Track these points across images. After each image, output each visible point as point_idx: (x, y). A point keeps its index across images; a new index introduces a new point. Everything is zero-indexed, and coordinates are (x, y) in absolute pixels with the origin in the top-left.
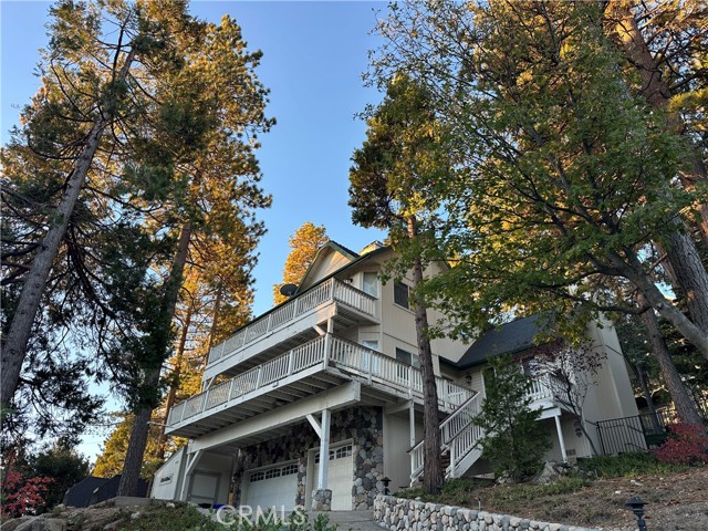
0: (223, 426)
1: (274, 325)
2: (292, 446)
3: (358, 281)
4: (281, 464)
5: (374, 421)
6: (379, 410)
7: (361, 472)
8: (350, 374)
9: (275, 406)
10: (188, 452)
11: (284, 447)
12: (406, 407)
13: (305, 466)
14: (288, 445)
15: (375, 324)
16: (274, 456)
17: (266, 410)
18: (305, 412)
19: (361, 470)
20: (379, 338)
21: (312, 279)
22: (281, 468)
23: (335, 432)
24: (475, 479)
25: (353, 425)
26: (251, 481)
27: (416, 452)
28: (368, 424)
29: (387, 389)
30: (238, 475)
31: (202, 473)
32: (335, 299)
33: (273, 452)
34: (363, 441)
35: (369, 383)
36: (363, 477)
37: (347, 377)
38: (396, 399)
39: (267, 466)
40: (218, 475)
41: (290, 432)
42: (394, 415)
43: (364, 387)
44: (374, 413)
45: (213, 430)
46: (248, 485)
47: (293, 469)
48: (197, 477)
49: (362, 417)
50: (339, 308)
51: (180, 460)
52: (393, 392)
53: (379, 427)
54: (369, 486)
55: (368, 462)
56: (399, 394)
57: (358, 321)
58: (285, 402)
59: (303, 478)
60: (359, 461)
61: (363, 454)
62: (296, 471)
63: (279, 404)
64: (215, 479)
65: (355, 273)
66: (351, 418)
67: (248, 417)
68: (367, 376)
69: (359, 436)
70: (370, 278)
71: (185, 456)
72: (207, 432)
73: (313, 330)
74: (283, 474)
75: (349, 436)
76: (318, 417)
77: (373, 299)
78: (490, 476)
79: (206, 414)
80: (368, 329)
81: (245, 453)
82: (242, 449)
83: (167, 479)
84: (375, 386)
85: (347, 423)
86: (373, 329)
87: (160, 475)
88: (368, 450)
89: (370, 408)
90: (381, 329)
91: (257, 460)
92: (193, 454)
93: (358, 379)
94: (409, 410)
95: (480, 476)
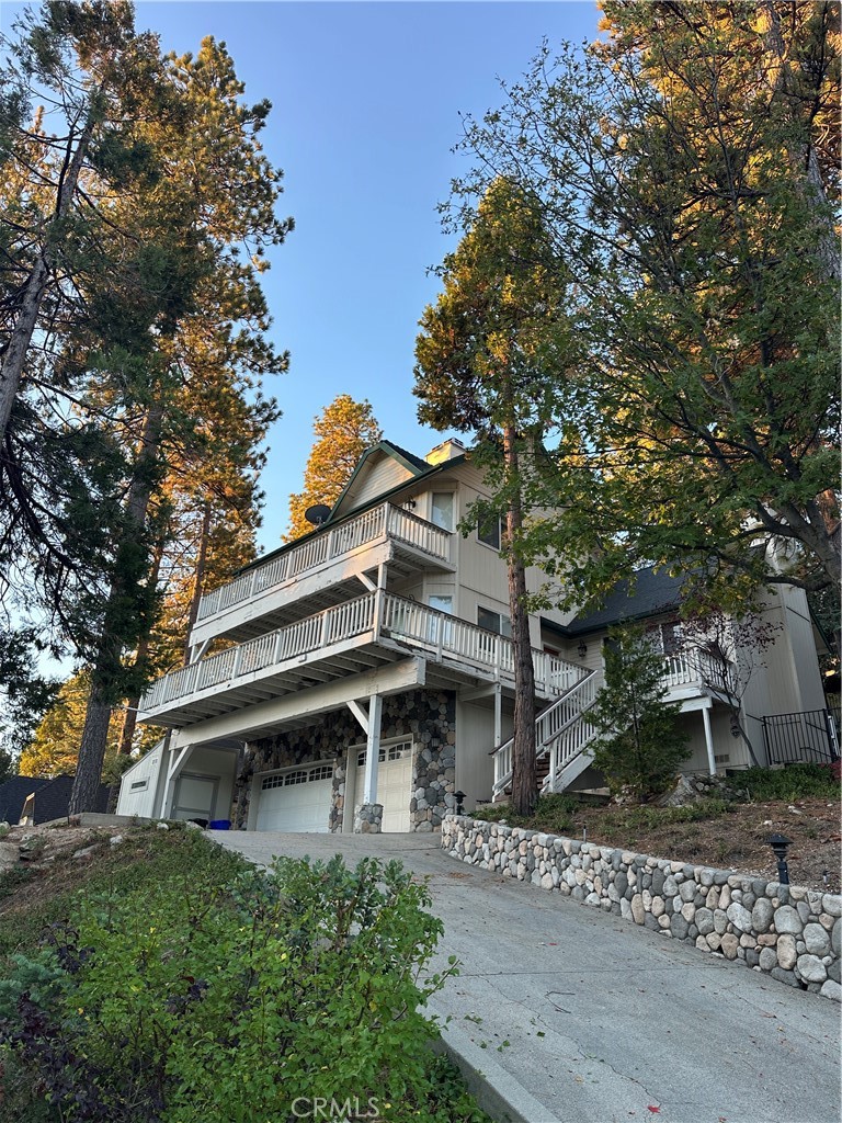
0: (223, 712)
1: (297, 569)
2: (325, 741)
3: (423, 506)
4: (308, 765)
5: (443, 710)
6: (450, 696)
7: (423, 779)
8: (411, 647)
9: (301, 688)
10: (172, 747)
11: (312, 741)
12: (491, 693)
13: (344, 768)
14: (318, 739)
15: (449, 572)
16: (298, 754)
17: (287, 692)
18: (345, 696)
19: (424, 776)
20: (454, 592)
21: (354, 499)
22: (308, 771)
23: (387, 724)
24: (582, 795)
25: (413, 715)
26: (264, 788)
27: (502, 754)
28: (435, 714)
29: (463, 668)
30: (245, 779)
31: (192, 776)
32: (390, 535)
33: (296, 748)
34: (427, 737)
35: (438, 659)
36: (426, 786)
37: (406, 651)
38: (476, 680)
39: (288, 767)
40: (215, 779)
41: (322, 721)
42: (474, 702)
43: (430, 665)
44: (443, 700)
45: (209, 717)
46: (260, 794)
47: (325, 773)
48: (185, 782)
49: (427, 705)
50: (394, 547)
51: (159, 758)
52: (472, 672)
53: (451, 719)
54: (435, 798)
55: (434, 766)
56: (481, 675)
57: (422, 567)
58: (316, 683)
59: (341, 786)
60: (421, 765)
61: (427, 756)
62: (330, 776)
63: (306, 684)
64: (210, 786)
65: (419, 493)
66: (410, 705)
67: (260, 700)
68: (436, 650)
69: (422, 730)
70: (442, 500)
71: (166, 752)
72: (200, 720)
73: (355, 579)
74: (311, 779)
75: (407, 730)
76: (364, 705)
77: (447, 534)
78: (604, 791)
79: (198, 696)
80: (438, 579)
81: (255, 749)
82: (249, 744)
83: (143, 784)
84: (447, 664)
85: (403, 714)
86: (445, 578)
87: (128, 779)
88: (434, 749)
89: (438, 692)
90: (456, 579)
91: (272, 759)
92: (179, 751)
93: (423, 654)
94: (494, 696)
95: (589, 791)
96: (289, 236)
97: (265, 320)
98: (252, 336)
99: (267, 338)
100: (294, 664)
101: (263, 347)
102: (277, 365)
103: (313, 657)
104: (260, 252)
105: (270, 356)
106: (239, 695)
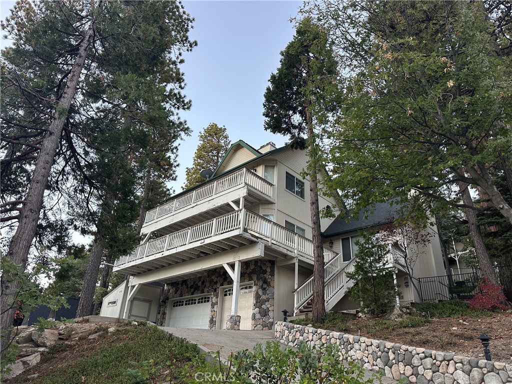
0: (157, 268)
1: (197, 199)
2: (208, 284)
3: (260, 171)
4: (197, 295)
5: (269, 270)
6: (272, 263)
7: (258, 304)
8: (257, 238)
9: (198, 256)
10: (130, 285)
11: (200, 284)
12: (293, 262)
13: (217, 297)
14: (203, 283)
15: (272, 203)
16: (192, 290)
17: (191, 259)
18: (222, 261)
19: (259, 302)
20: (275, 212)
21: (225, 167)
22: (197, 299)
23: (243, 276)
24: (343, 313)
25: (254, 272)
26: (174, 306)
27: (298, 292)
28: (265, 272)
29: (281, 249)
30: (164, 302)
31: (139, 300)
32: (246, 183)
33: (192, 287)
34: (261, 283)
35: (270, 244)
36: (260, 307)
37: (255, 239)
38: (285, 256)
39: (187, 297)
40: (150, 302)
41: (206, 274)
42: (284, 267)
43: (267, 248)
44: (269, 265)
45: (149, 270)
46: (172, 309)
47: (206, 300)
48: (135, 302)
49: (261, 267)
50: (249, 190)
51: (123, 290)
52: (285, 251)
53: (272, 274)
54: (264, 313)
55: (264, 297)
56: (289, 253)
57: (259, 200)
58: (206, 254)
59: (215, 306)
60: (257, 297)
61: (260, 292)
62: (208, 301)
63: (202, 255)
64: (147, 305)
65: (258, 165)
66: (252, 267)
67: (177, 263)
68: (269, 240)
69: (258, 279)
70: (269, 169)
71: (127, 287)
72: (145, 272)
73: (228, 205)
74: (199, 303)
75: (251, 279)
76: (232, 266)
77: (271, 185)
78: (353, 312)
79: (146, 260)
80: (267, 206)
81: (170, 287)
82: (167, 284)
83: (115, 302)
84: (274, 247)
85: (249, 271)
86: (270, 206)
87: (106, 300)
88: (264, 289)
89: (266, 261)
90: (276, 206)
91: (179, 292)
92: (133, 287)
93: (263, 241)
94: (294, 264)
95: (345, 311)
96: (195, 48)
97: (183, 84)
98: (176, 91)
99: (183, 93)
100: (198, 244)
101: (180, 97)
102: (187, 106)
103: (207, 241)
104: (180, 54)
105: (183, 101)
106: (167, 259)
